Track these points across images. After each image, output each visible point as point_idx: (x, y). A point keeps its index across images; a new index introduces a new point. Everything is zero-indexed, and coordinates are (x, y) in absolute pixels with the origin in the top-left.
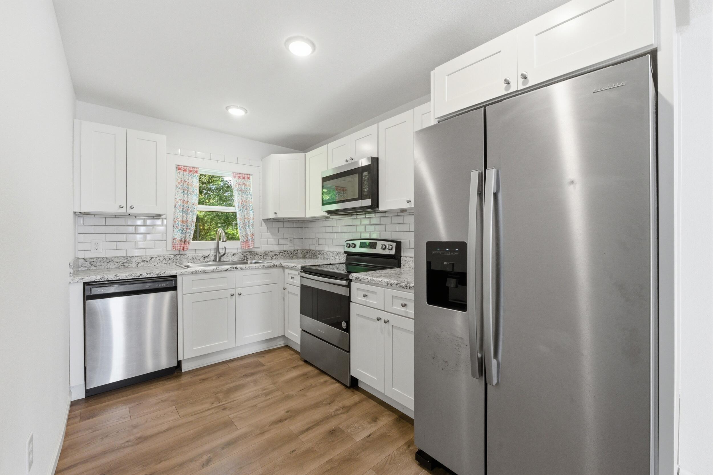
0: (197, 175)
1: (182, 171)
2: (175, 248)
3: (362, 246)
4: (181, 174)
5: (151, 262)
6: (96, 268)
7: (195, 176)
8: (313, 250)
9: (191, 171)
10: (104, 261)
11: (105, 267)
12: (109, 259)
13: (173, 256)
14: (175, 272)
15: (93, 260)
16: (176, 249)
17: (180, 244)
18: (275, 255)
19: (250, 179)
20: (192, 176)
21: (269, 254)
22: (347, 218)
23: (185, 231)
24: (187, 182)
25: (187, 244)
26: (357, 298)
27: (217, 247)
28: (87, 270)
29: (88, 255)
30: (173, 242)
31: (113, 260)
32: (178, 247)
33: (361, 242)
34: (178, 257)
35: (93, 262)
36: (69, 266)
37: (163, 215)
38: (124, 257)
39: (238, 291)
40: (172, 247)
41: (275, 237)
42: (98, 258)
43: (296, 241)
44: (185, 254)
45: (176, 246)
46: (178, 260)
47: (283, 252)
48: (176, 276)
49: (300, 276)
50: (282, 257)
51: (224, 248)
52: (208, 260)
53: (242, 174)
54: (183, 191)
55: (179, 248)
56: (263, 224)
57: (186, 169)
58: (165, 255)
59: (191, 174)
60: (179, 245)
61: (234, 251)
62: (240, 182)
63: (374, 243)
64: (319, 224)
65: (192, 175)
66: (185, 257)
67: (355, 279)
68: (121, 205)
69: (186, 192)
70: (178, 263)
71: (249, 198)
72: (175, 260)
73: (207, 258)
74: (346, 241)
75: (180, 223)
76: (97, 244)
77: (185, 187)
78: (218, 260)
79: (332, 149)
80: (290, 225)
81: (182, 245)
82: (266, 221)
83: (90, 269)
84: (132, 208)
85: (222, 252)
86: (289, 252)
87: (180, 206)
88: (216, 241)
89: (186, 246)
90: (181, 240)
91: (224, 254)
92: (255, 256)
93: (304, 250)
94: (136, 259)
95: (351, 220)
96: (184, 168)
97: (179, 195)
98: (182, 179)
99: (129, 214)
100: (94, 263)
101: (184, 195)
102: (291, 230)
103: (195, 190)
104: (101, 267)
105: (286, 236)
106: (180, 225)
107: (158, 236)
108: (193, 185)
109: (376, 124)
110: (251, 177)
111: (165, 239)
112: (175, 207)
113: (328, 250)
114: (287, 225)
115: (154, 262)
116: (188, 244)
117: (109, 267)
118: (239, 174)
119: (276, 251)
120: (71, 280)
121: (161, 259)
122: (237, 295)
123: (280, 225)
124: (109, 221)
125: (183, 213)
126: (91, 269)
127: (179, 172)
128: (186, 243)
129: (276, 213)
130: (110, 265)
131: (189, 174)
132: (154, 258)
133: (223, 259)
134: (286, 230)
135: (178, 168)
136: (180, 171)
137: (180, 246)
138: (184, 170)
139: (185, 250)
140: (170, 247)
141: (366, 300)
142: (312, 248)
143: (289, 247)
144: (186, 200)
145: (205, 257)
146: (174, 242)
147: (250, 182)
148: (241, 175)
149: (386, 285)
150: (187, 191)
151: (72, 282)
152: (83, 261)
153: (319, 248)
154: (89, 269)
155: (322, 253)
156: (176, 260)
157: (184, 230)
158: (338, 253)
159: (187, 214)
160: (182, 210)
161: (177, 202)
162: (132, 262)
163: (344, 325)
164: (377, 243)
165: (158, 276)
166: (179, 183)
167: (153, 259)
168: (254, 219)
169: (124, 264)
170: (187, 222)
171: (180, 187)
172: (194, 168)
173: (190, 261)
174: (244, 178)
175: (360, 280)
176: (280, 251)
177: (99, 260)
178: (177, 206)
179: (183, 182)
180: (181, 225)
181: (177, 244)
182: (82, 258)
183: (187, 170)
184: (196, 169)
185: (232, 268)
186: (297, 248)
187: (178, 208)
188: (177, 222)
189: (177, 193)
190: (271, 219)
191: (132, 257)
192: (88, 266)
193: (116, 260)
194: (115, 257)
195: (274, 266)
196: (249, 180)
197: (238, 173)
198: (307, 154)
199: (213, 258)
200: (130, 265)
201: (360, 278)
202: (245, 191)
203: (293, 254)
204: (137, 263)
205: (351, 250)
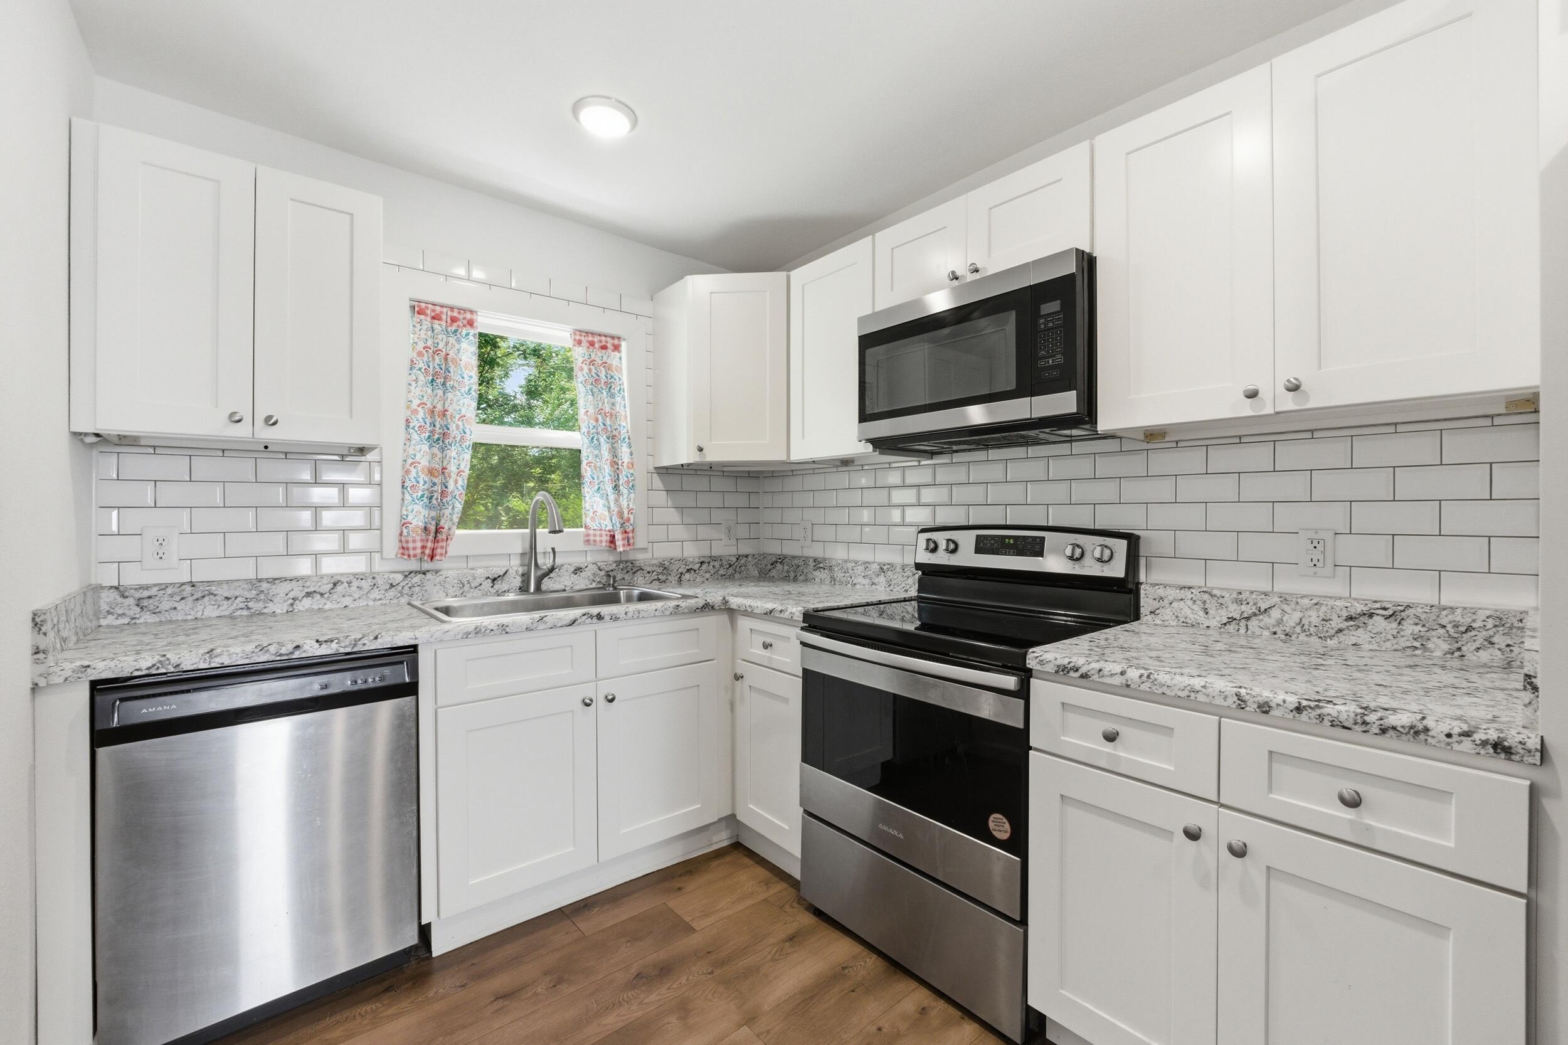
0: (472, 332)
1: (429, 319)
2: (406, 552)
3: (982, 546)
4: (425, 327)
5: (335, 596)
6: (157, 620)
7: (467, 334)
8: (794, 557)
9: (454, 320)
10: (185, 594)
11: (186, 615)
12: (201, 588)
13: (400, 577)
14: (410, 634)
15: (146, 594)
16: (409, 556)
17: (422, 540)
18: (688, 571)
19: (619, 352)
20: (459, 335)
21: (674, 567)
22: (916, 463)
23: (437, 499)
24: (444, 352)
25: (443, 540)
26: (1063, 738)
27: (531, 548)
28: (128, 624)
29: (133, 577)
30: (401, 534)
31: (213, 592)
32: (414, 549)
33: (977, 536)
34: (417, 579)
35: (150, 597)
36: (30, 624)
37: (371, 449)
38: (248, 581)
39: (606, 688)
40: (399, 549)
41: (687, 520)
42: (163, 587)
43: (742, 531)
44: (437, 572)
45: (411, 545)
46: (417, 589)
47: (709, 563)
48: (414, 649)
49: (802, 643)
50: (708, 575)
51: (551, 551)
52: (505, 587)
53: (600, 335)
54: (433, 380)
55: (419, 551)
56: (658, 483)
57: (442, 312)
58: (378, 573)
59: (454, 328)
60: (419, 545)
61: (578, 561)
62: (593, 356)
63: (1035, 538)
64: (812, 482)
65: (456, 331)
66: (438, 580)
67: (1057, 672)
68: (236, 413)
69: (440, 381)
70: (415, 596)
71: (617, 406)
72: (406, 588)
73: (500, 582)
74: (919, 532)
75: (423, 476)
76: (161, 541)
77: (437, 367)
78: (532, 589)
79: (892, 249)
80: (727, 485)
81: (429, 545)
82: (664, 472)
83: (138, 622)
84: (270, 422)
85: (545, 562)
86: (725, 563)
87: (423, 424)
88: (528, 531)
89: (442, 547)
90: (426, 529)
91: (552, 570)
92: (634, 573)
93: (764, 556)
94: (287, 586)
95: (930, 471)
96: (433, 311)
97: (420, 391)
98: (430, 343)
99: (266, 447)
100: (151, 601)
101: (435, 392)
102: (731, 500)
103: (467, 378)
104: (175, 616)
105: (718, 516)
106: (422, 482)
107: (357, 518)
108: (461, 362)
109: (1086, 145)
110: (624, 345)
111: (377, 523)
112: (408, 426)
113: (846, 557)
114: (718, 484)
115: (344, 596)
116: (447, 539)
117: (199, 615)
118: (590, 335)
119: (691, 559)
120: (41, 675)
121: (366, 585)
122: (601, 701)
123: (702, 483)
124: (204, 466)
125: (431, 446)
126: (141, 620)
127: (420, 323)
128: (440, 537)
129: (701, 450)
130: (205, 607)
131: (449, 329)
132: (342, 583)
133: (546, 584)
134: (715, 500)
135: (418, 309)
136: (422, 317)
137: (424, 547)
138: (433, 314)
139: (438, 558)
140: (391, 546)
141: (1113, 752)
142: (790, 549)
143: (724, 548)
144: (439, 407)
145: (494, 580)
146: (405, 533)
147: (620, 358)
148: (596, 339)
149: (1234, 706)
150: (442, 380)
151: (42, 683)
152: (114, 595)
153: (816, 551)
154: (133, 621)
155: (828, 565)
156: (410, 588)
157: (435, 497)
158: (885, 568)
159: (442, 450)
160: (429, 437)
161: (415, 412)
162: (274, 595)
163: (1000, 826)
164: (1044, 538)
165: (354, 650)
166: (420, 354)
167: (339, 588)
168: (634, 466)
169: (250, 604)
170: (443, 473)
171: (421, 365)
172: (465, 311)
173: (451, 591)
174: (604, 348)
175: (1084, 676)
176: (702, 560)
177: (169, 591)
178: (414, 423)
179: (431, 351)
180: (425, 482)
181: (414, 541)
182: (111, 587)
183: (444, 317)
184: (468, 316)
185: (586, 617)
186: (744, 549)
187: (416, 428)
188: (413, 471)
189: (413, 384)
190: (682, 465)
191: (273, 581)
192: (131, 613)
193: (224, 591)
194: (220, 583)
195: (707, 608)
196: (616, 353)
197: (586, 333)
198: (793, 273)
199: (517, 582)
200: (267, 605)
201: (1083, 670)
202: (603, 384)
203: (734, 567)
204: (292, 601)
205: (941, 558)
